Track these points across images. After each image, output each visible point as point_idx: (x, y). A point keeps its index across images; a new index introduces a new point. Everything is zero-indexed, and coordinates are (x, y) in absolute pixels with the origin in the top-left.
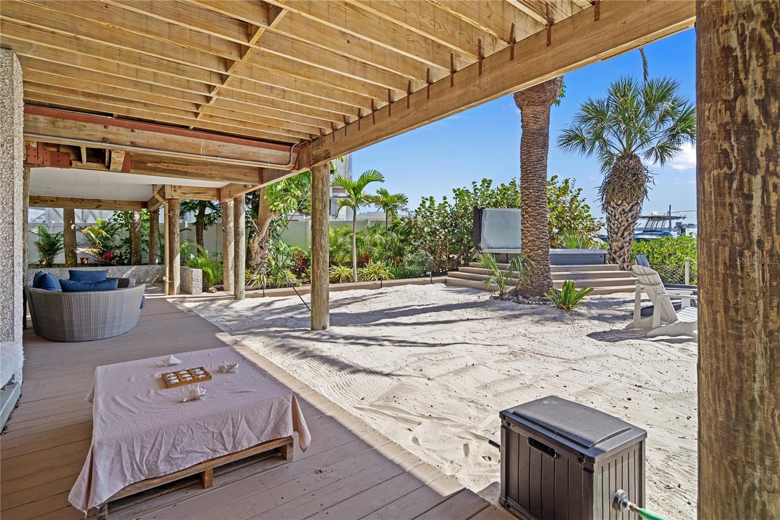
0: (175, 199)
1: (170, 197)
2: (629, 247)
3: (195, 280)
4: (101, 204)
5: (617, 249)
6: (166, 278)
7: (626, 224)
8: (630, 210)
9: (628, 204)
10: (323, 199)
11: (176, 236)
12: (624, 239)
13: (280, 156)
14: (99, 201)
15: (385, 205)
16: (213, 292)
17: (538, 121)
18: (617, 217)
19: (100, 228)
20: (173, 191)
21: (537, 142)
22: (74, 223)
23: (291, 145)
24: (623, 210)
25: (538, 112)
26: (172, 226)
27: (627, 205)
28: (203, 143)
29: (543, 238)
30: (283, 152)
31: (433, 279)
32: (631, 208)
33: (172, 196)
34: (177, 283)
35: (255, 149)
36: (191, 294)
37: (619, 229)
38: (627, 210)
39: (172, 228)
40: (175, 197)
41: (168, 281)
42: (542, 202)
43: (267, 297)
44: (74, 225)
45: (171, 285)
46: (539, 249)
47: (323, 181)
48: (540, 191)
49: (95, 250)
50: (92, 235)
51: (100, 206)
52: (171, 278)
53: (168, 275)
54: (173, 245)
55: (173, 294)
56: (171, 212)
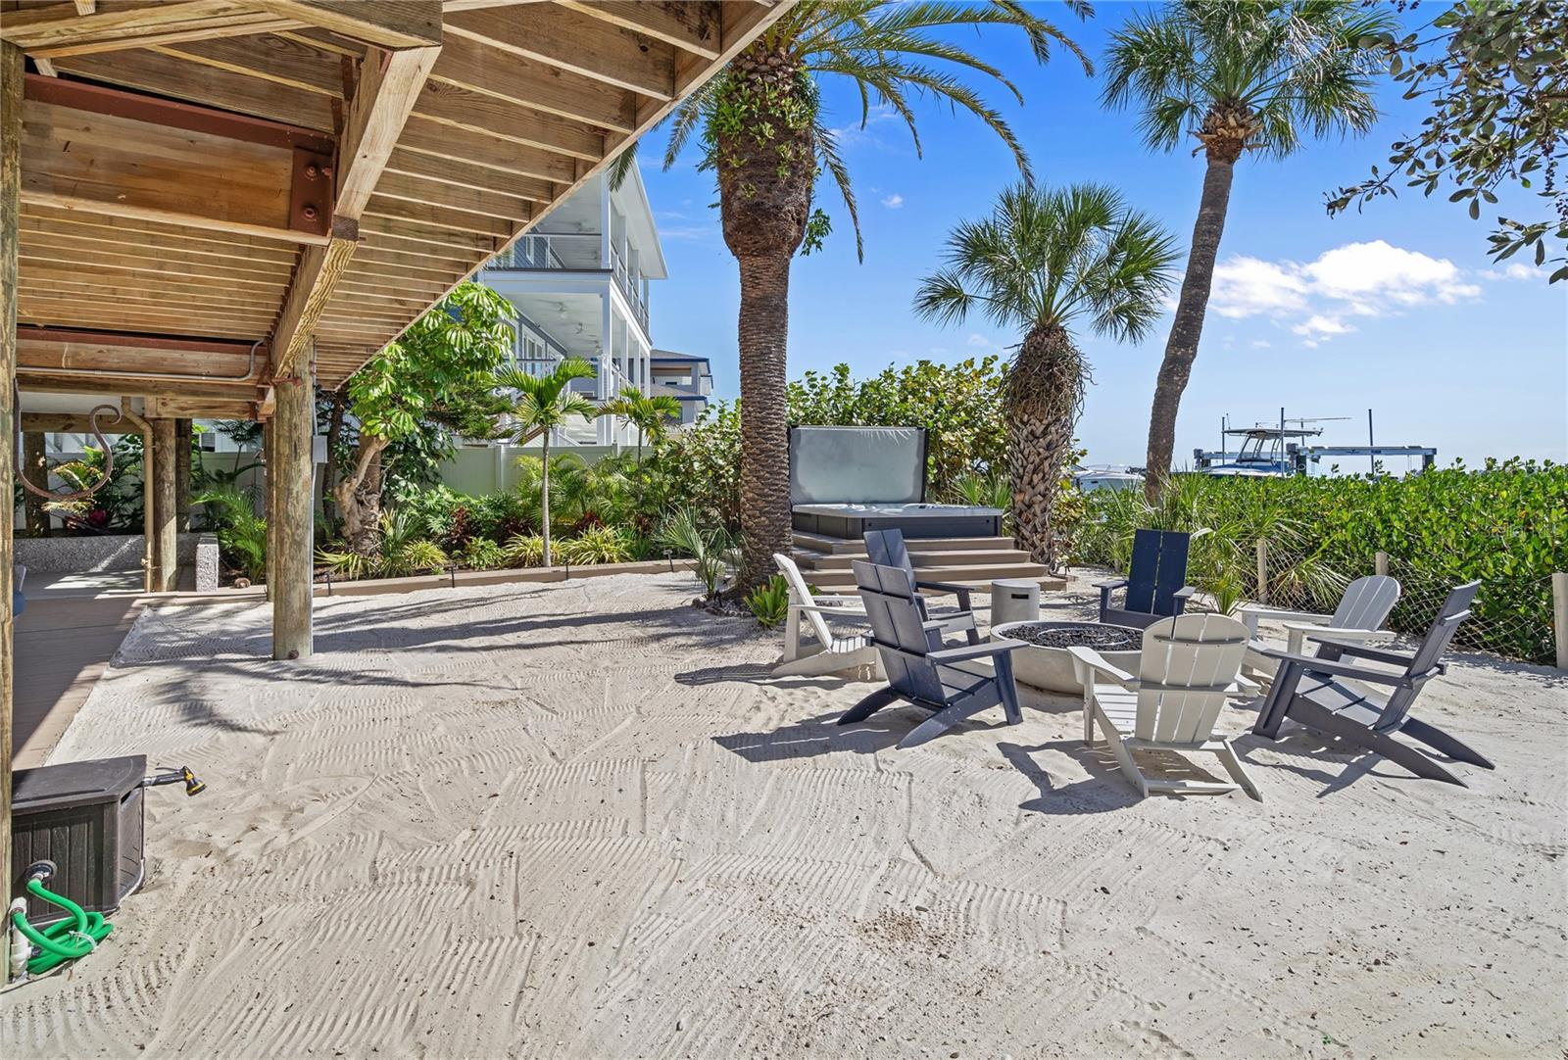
0: (165, 419)
1: (154, 416)
2: (1043, 504)
3: (203, 565)
4: (73, 422)
5: (1024, 508)
6: (148, 562)
7: (1037, 460)
8: (1045, 433)
9: (1041, 421)
10: (291, 437)
11: (166, 485)
12: (1033, 488)
13: (230, 363)
14: (68, 416)
15: (637, 417)
16: (240, 587)
17: (758, 284)
18: (1022, 446)
19: (93, 464)
20: (159, 405)
21: (756, 320)
22: (43, 454)
23: (252, 343)
24: (1032, 433)
25: (758, 267)
26: (159, 467)
27: (1038, 424)
28: (66, 349)
29: (772, 495)
30: (236, 356)
31: (676, 562)
32: (1046, 428)
33: (158, 414)
34: (170, 569)
35: (176, 354)
36: (195, 590)
37: (1025, 468)
38: (1038, 433)
39: (158, 471)
40: (164, 416)
41: (149, 566)
42: (770, 429)
43: (337, 597)
44: (42, 459)
45: (157, 575)
46: (762, 514)
47: (291, 407)
48: (765, 409)
49: (80, 504)
50: (77, 478)
51: (71, 426)
52: (157, 561)
53: (149, 556)
54: (160, 502)
55: (160, 591)
56: (157, 443)
